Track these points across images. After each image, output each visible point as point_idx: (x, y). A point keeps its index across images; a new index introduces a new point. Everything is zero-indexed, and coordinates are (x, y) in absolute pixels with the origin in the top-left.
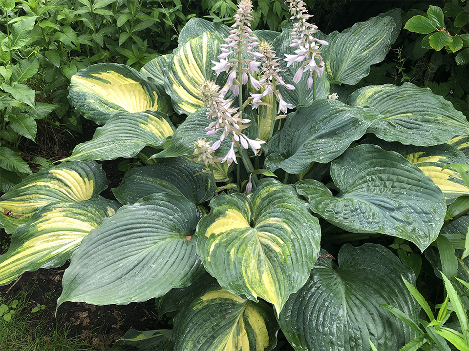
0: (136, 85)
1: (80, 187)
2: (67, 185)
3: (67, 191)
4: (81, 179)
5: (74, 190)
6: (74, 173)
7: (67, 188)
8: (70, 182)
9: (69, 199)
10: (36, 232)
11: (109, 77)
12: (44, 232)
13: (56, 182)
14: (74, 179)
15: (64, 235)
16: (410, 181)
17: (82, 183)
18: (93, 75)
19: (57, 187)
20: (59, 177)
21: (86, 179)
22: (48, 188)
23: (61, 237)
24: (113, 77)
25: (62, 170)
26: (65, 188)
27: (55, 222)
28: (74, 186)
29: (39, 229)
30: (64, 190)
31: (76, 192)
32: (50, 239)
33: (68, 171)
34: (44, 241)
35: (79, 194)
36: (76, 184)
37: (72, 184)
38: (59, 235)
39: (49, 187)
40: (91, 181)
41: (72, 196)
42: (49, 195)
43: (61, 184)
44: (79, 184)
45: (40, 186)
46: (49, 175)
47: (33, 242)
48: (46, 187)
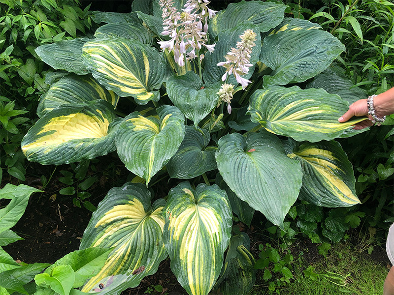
0: (76, 117)
1: (132, 211)
2: (122, 219)
3: (128, 222)
4: (125, 205)
5: (131, 216)
6: (115, 208)
7: (126, 221)
8: (122, 215)
9: (135, 226)
10: (178, 243)
11: (51, 127)
12: (181, 238)
13: (110, 227)
14: (122, 210)
15: (191, 226)
16: (295, 38)
17: (131, 207)
18: (38, 134)
19: (116, 229)
20: (109, 221)
21: (130, 202)
22: (110, 238)
23: (191, 229)
24: (55, 124)
25: (105, 215)
26: (123, 222)
27: (178, 225)
28: (127, 214)
29: (178, 239)
30: (123, 225)
31: (134, 217)
32: (188, 237)
33: (111, 211)
34: (188, 242)
35: (136, 216)
36: (128, 212)
37: (125, 214)
38: (189, 230)
39: (109, 236)
40: (135, 199)
41: (135, 222)
42: (119, 238)
43: (117, 224)
44: (129, 210)
45: (101, 243)
46: (98, 229)
47: (183, 250)
48: (106, 239)
